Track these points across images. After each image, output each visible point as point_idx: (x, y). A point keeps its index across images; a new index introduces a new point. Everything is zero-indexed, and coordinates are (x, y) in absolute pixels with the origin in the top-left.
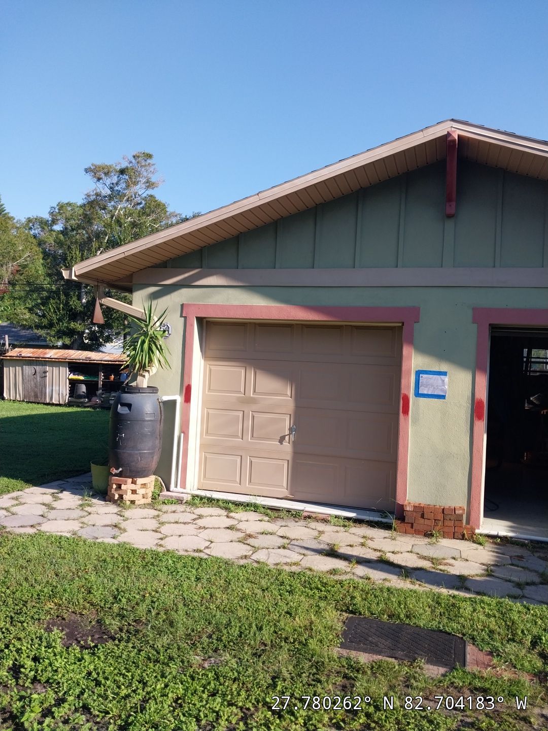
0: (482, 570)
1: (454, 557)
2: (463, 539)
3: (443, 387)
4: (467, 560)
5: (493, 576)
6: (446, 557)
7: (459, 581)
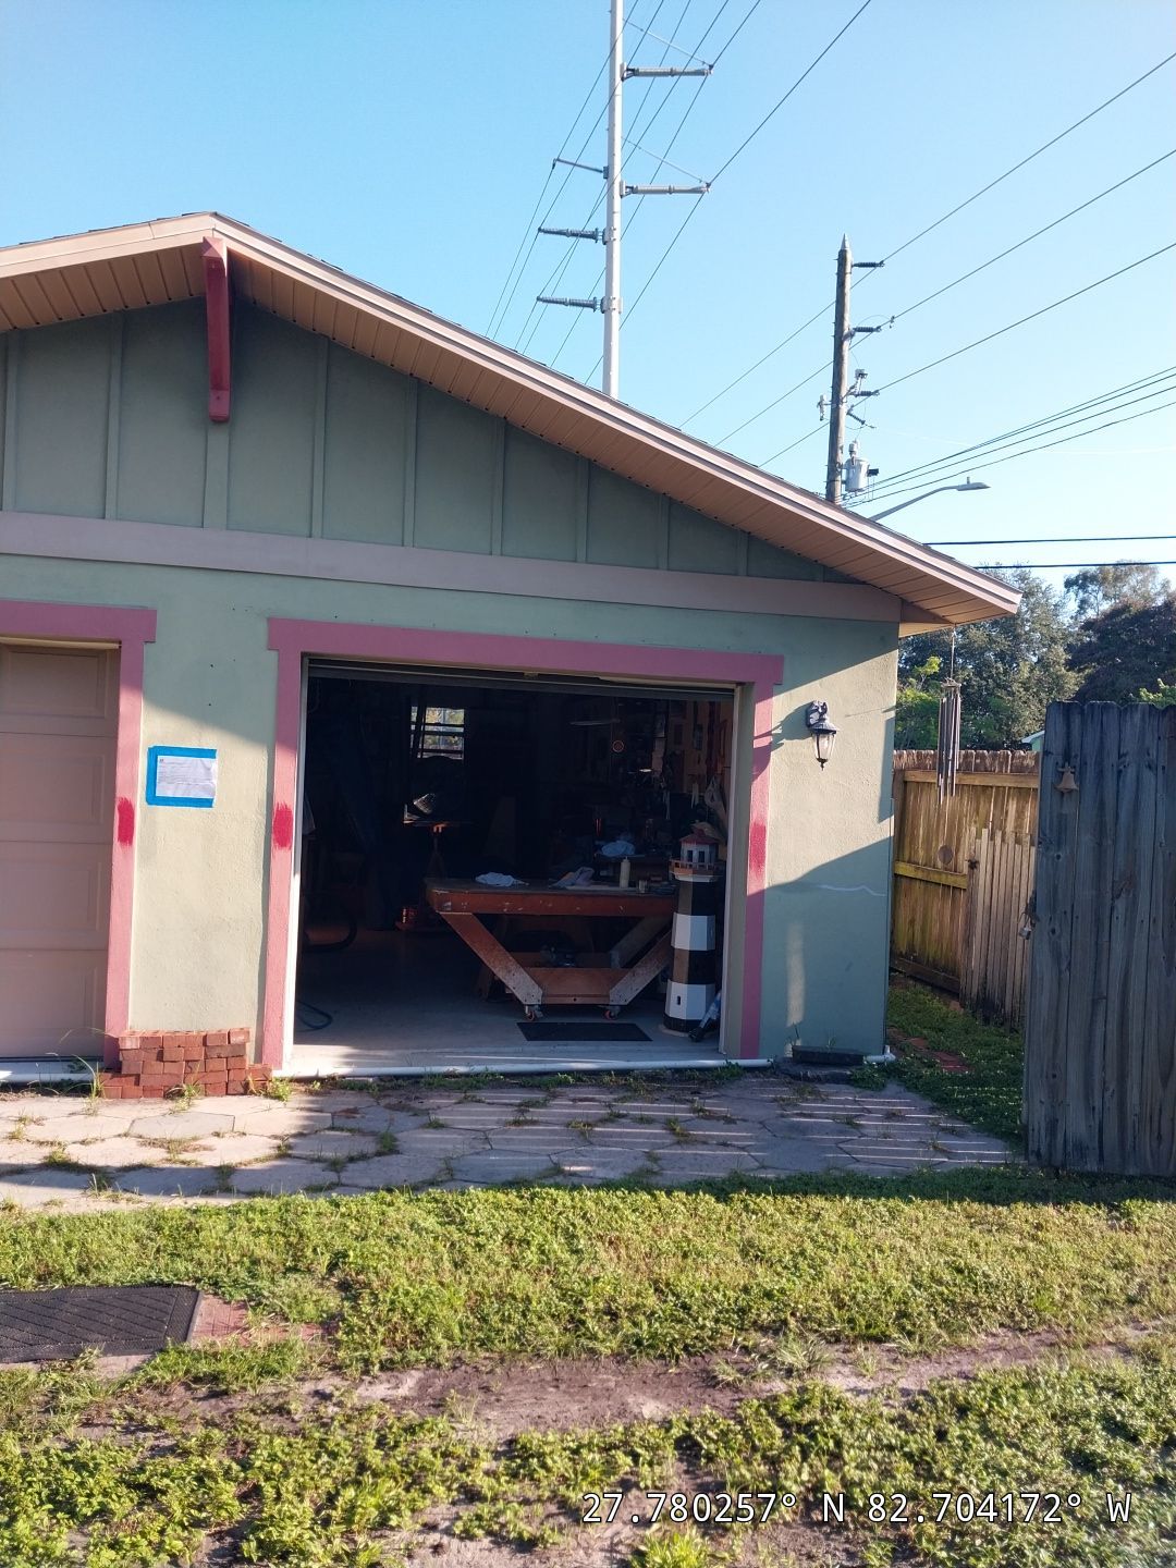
0: (270, 1148)
1: (217, 1130)
2: (245, 1094)
3: (207, 783)
4: (244, 1134)
5: (289, 1156)
6: (199, 1133)
7: (217, 1179)
